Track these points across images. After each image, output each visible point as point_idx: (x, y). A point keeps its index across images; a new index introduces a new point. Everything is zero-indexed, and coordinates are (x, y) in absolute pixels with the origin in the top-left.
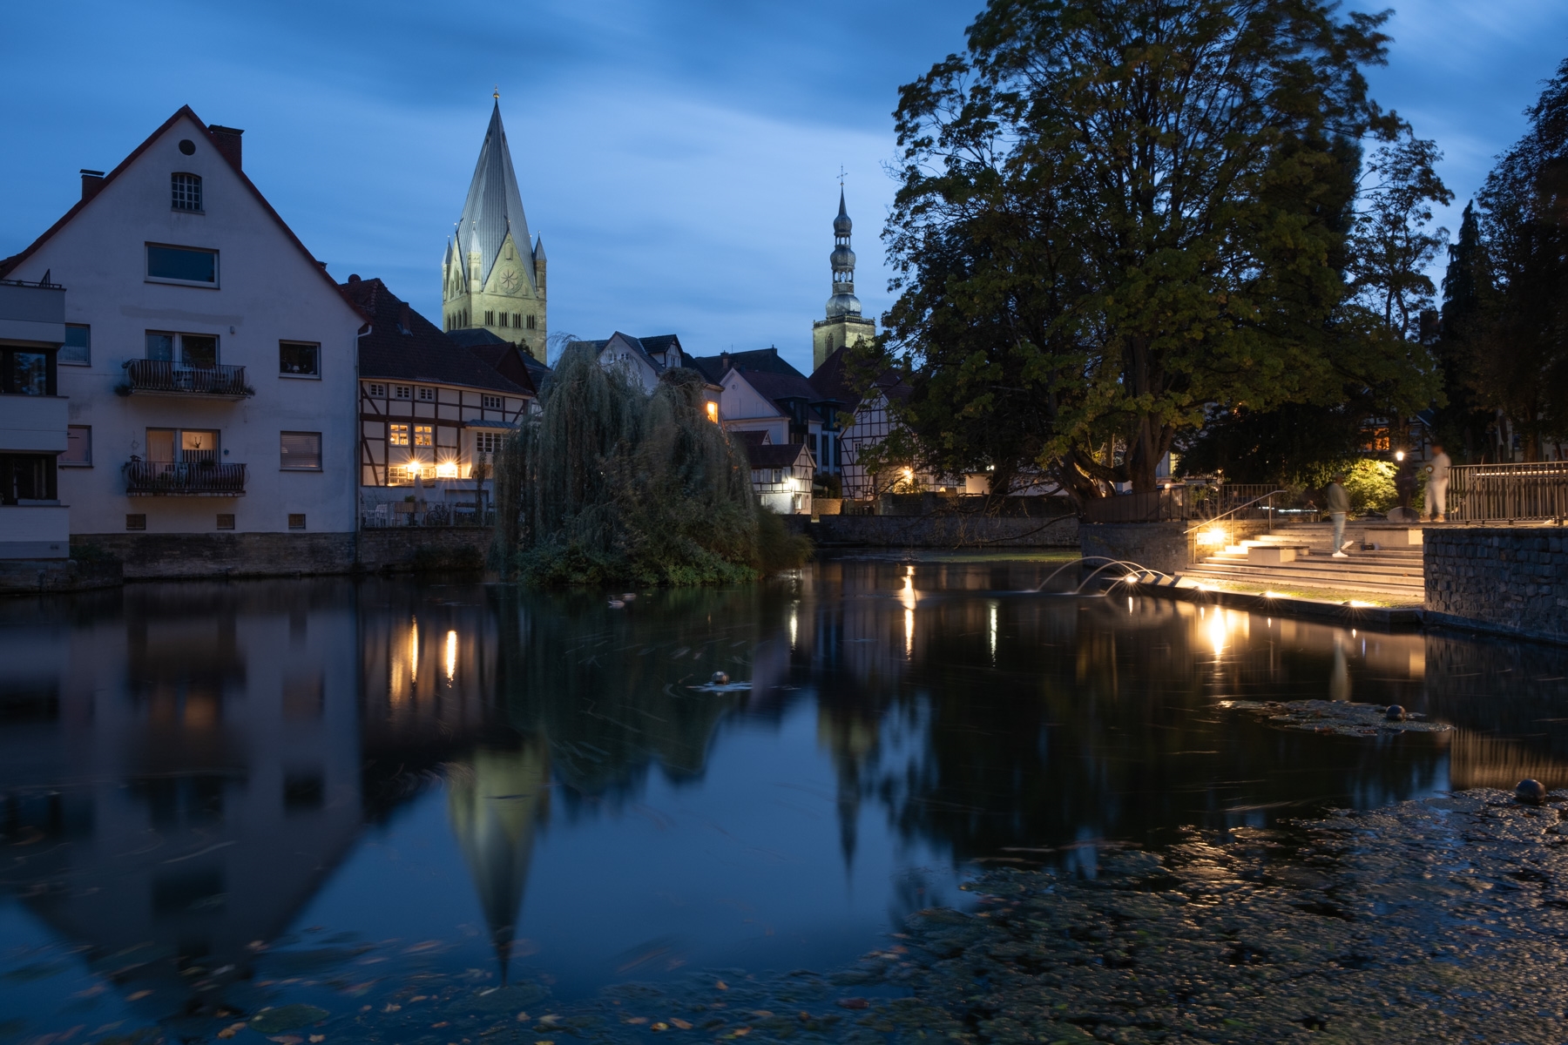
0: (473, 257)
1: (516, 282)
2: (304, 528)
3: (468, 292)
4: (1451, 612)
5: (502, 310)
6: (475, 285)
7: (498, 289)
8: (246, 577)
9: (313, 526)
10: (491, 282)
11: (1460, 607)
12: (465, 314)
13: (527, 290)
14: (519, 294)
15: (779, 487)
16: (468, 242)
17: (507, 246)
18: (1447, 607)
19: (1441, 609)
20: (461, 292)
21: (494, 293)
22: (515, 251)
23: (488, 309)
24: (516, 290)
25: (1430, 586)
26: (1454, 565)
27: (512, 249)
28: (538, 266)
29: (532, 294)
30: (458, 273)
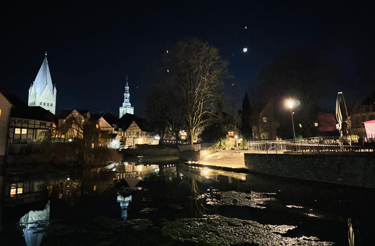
0: (37, 89)
1: (48, 95)
3: (35, 97)
4: (250, 169)
5: (44, 102)
6: (37, 96)
10: (42, 95)
11: (251, 168)
12: (34, 103)
16: (36, 86)
18: (249, 168)
19: (248, 168)
21: (42, 98)
22: (48, 89)
23: (40, 101)
24: (48, 97)
25: (246, 164)
26: (250, 160)
28: (54, 92)
29: (52, 98)
30: (33, 93)
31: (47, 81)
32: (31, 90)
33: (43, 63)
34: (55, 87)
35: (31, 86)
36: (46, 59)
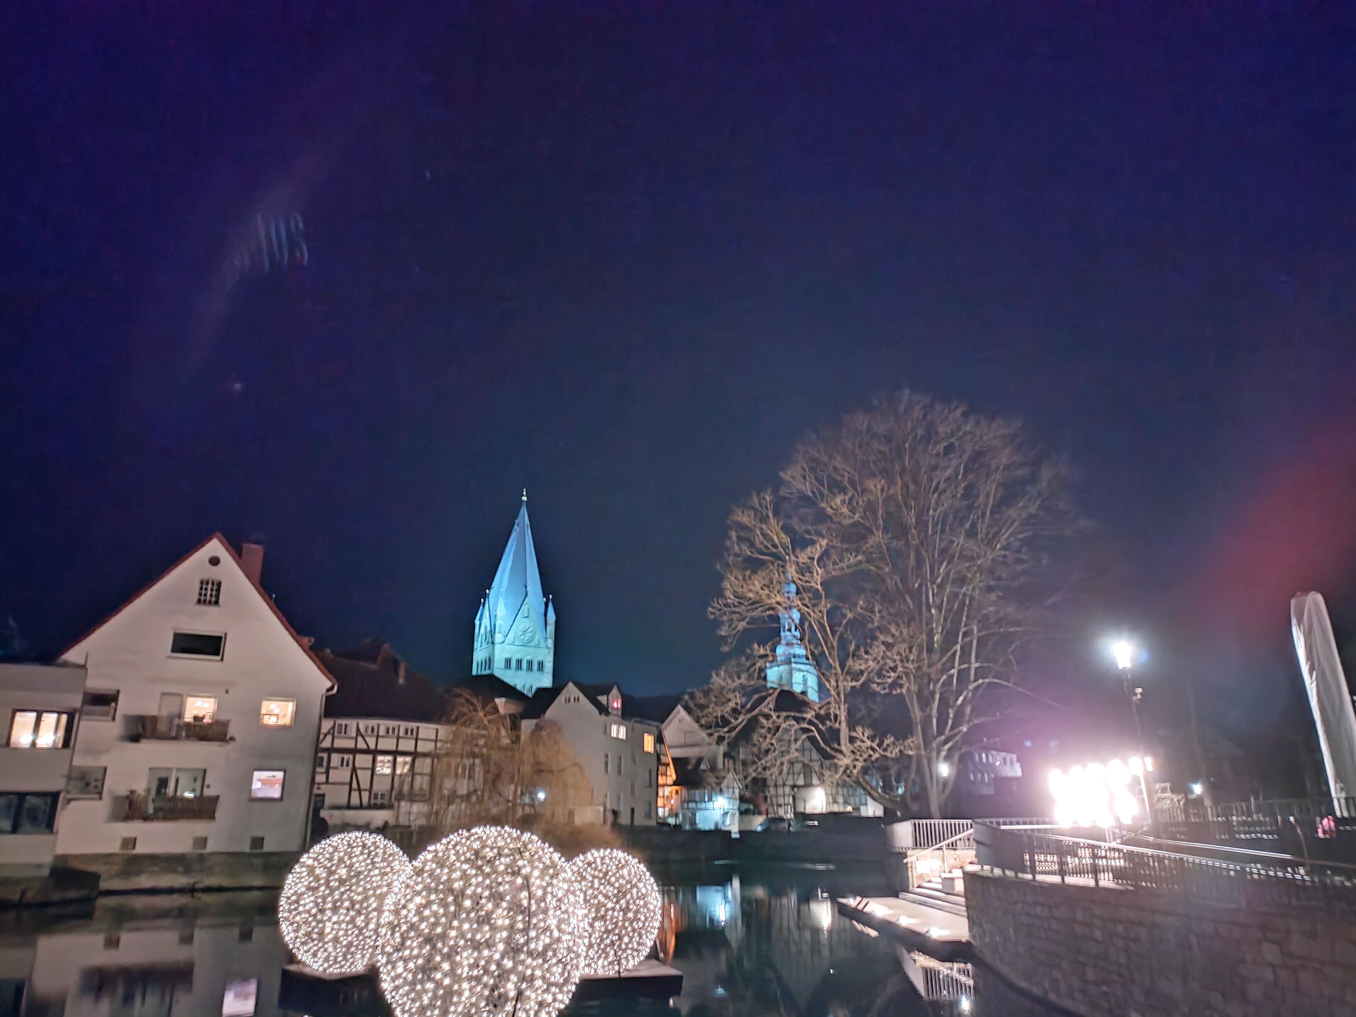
0: (498, 616)
1: (531, 634)
2: (262, 847)
3: (493, 643)
5: (518, 656)
6: (498, 637)
7: (517, 640)
8: (208, 890)
9: (268, 847)
10: (511, 635)
12: (490, 660)
13: (539, 641)
14: (532, 644)
15: (710, 805)
16: (496, 603)
17: (525, 607)
20: (488, 643)
21: (513, 644)
22: (531, 611)
23: (508, 656)
24: (530, 641)
27: (529, 610)
28: (548, 622)
29: (543, 644)
30: (486, 628)
31: (526, 587)
32: (481, 619)
33: (516, 526)
34: (550, 605)
35: (481, 607)
36: (524, 512)
